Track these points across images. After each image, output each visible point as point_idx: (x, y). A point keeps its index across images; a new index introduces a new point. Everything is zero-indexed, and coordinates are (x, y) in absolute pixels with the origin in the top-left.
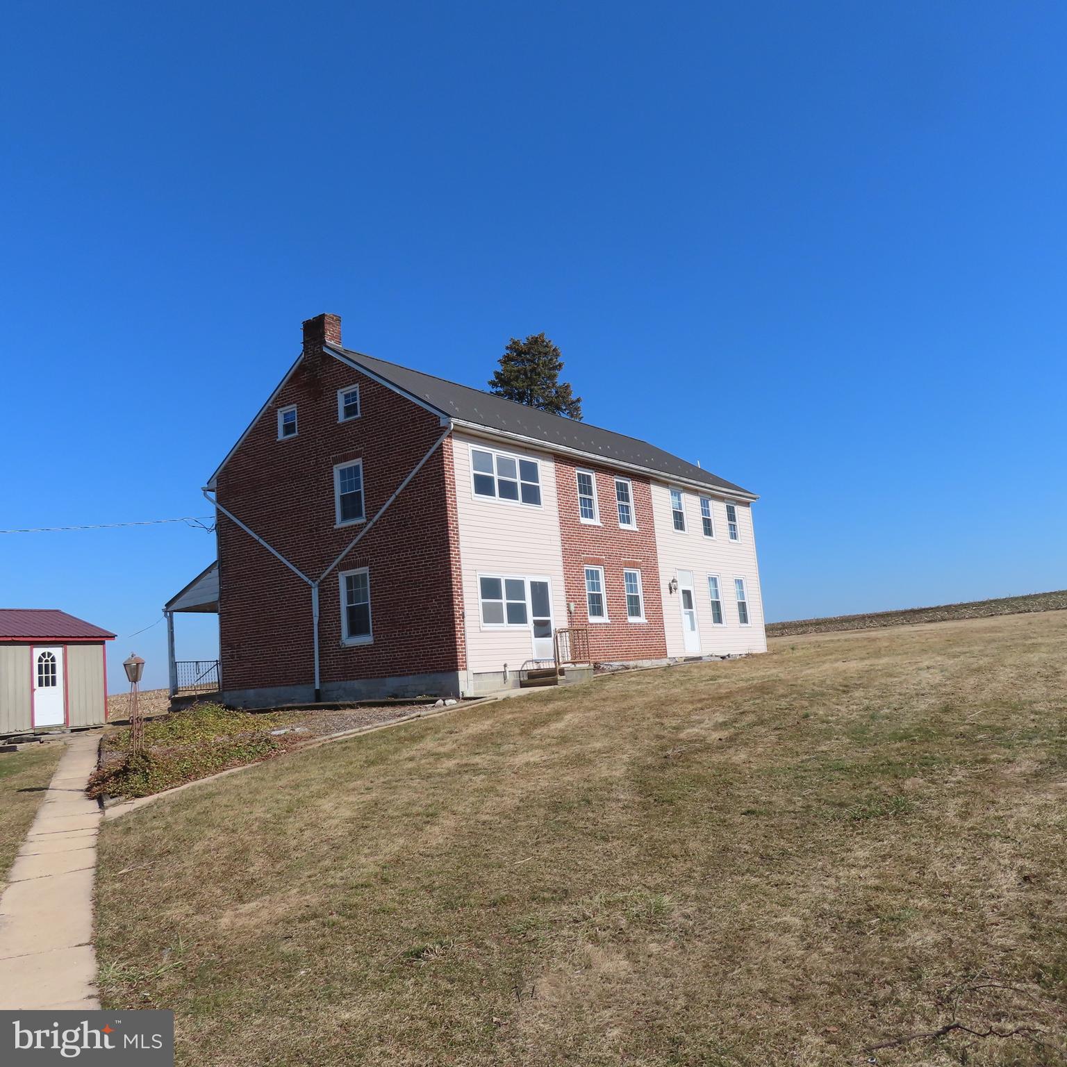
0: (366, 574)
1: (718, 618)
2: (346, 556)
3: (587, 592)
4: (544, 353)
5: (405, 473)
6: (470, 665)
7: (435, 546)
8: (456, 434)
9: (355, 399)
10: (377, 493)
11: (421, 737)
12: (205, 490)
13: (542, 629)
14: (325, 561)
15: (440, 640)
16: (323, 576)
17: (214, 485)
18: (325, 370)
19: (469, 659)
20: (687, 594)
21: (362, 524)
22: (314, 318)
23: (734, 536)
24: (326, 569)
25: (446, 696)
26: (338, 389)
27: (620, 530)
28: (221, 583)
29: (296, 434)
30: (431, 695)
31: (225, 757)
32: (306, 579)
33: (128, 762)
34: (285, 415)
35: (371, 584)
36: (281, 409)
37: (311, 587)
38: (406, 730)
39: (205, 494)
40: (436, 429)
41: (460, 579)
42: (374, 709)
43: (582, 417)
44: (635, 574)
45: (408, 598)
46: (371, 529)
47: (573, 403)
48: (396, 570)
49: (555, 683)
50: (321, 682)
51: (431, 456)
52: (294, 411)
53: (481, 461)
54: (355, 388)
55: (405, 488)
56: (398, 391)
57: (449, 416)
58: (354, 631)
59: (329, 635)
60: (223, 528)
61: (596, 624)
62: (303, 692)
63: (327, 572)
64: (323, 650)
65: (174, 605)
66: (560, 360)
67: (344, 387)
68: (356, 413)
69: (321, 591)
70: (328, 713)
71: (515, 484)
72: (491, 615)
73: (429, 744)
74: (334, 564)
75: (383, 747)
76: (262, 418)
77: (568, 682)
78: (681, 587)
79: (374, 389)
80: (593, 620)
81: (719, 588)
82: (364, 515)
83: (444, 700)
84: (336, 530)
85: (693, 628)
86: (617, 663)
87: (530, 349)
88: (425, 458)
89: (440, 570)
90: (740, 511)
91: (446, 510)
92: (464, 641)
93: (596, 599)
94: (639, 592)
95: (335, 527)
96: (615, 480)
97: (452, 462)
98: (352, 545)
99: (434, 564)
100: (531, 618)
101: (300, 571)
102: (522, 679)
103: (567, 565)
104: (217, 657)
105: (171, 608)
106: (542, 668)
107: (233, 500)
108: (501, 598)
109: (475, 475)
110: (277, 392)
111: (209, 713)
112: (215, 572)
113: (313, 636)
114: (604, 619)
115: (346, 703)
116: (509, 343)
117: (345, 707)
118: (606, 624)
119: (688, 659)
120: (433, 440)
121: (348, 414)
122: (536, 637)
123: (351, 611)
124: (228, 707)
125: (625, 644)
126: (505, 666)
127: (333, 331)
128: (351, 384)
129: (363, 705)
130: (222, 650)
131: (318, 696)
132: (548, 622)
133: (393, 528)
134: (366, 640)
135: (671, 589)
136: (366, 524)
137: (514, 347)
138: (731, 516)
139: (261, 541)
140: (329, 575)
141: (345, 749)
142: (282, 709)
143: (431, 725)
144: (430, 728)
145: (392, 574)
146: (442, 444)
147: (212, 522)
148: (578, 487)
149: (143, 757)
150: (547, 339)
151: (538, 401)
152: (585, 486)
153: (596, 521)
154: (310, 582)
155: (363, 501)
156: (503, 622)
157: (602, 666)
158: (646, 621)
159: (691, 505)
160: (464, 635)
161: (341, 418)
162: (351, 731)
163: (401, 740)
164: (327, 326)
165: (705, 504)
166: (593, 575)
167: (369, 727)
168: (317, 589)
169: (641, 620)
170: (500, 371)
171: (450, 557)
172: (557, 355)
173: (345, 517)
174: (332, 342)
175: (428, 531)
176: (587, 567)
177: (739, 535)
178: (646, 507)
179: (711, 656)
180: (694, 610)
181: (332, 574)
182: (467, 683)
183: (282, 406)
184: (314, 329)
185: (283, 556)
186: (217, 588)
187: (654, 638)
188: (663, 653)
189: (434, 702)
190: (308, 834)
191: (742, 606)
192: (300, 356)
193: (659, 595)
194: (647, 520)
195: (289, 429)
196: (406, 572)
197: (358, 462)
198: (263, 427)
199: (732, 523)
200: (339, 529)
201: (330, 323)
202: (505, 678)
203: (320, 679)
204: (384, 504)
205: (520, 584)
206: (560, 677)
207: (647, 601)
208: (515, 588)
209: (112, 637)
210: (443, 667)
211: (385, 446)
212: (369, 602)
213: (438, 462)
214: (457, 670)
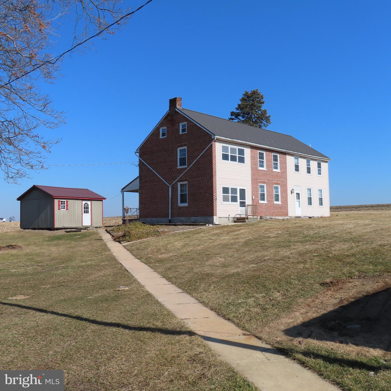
0: (186, 184)
1: (310, 203)
2: (180, 177)
3: (259, 193)
4: (257, 98)
5: (200, 153)
6: (218, 214)
7: (209, 177)
8: (218, 141)
9: (185, 127)
10: (191, 158)
11: (200, 233)
12: (135, 153)
13: (243, 204)
14: (174, 179)
15: (209, 206)
16: (173, 183)
17: (139, 151)
18: (176, 116)
19: (217, 212)
20: (298, 194)
21: (186, 168)
22: (173, 99)
23: (320, 174)
24: (174, 181)
25: (209, 223)
26: (180, 123)
27: (273, 172)
28: (140, 183)
29: (166, 137)
30: (205, 223)
31: (148, 235)
32: (167, 184)
33: (125, 233)
34: (162, 130)
35: (188, 187)
36: (161, 128)
37: (169, 187)
38: (196, 231)
39: (135, 154)
40: (211, 139)
41: (216, 187)
42: (187, 226)
43: (271, 123)
44: (278, 187)
45: (199, 192)
46: (189, 169)
47: (267, 117)
48: (196, 183)
49: (245, 222)
50: (171, 217)
51: (208, 148)
52: (165, 129)
53: (225, 149)
54: (186, 123)
55: (200, 157)
56: (199, 126)
57: (215, 135)
58: (182, 202)
59: (174, 203)
60: (141, 165)
61: (262, 203)
62: (165, 220)
63: (174, 182)
64: (172, 207)
65: (124, 190)
66: (263, 100)
67: (182, 122)
68: (185, 131)
69: (172, 188)
70: (173, 226)
71: (236, 156)
72: (225, 199)
73: (202, 235)
74: (177, 180)
75: (189, 235)
76: (155, 130)
77: (249, 222)
78: (296, 192)
79: (191, 124)
80: (261, 202)
81: (311, 193)
82: (187, 165)
83: (208, 225)
84: (177, 169)
85: (299, 207)
86: (269, 217)
87: (252, 95)
88: (207, 148)
89: (210, 184)
90: (323, 164)
91: (213, 165)
92: (216, 207)
93: (263, 195)
94: (279, 193)
95: (177, 168)
96: (273, 154)
97: (215, 150)
98: (182, 174)
99: (208, 182)
100: (239, 200)
101: (166, 181)
102: (234, 220)
103: (253, 183)
104: (138, 207)
105: (123, 190)
106: (242, 217)
107: (144, 157)
108: (229, 194)
109: (223, 154)
110: (160, 122)
111: (138, 224)
112: (138, 180)
113: (169, 202)
114: (265, 202)
115: (179, 224)
116: (244, 93)
117: (178, 225)
118: (266, 204)
119: (296, 217)
120: (210, 142)
121: (183, 132)
122: (240, 207)
123: (181, 195)
124: (143, 223)
125: (272, 211)
126: (229, 215)
127: (179, 103)
128: (184, 122)
129: (184, 225)
130: (140, 205)
131: (170, 221)
132: (245, 202)
133: (195, 170)
134: (186, 205)
135: (291, 192)
136: (187, 168)
137: (246, 94)
138: (319, 166)
139: (153, 171)
140: (175, 183)
141: (179, 235)
142: (159, 225)
143: (203, 230)
144: (203, 231)
145: (194, 184)
146: (212, 144)
147: (137, 163)
148: (258, 157)
149: (129, 233)
150: (259, 91)
151: (254, 115)
152: (261, 156)
153: (264, 169)
154: (169, 185)
155: (187, 160)
156: (229, 201)
157: (263, 217)
158: (281, 203)
159: (302, 163)
160: (216, 205)
161: (181, 133)
162: (181, 231)
163: (194, 233)
164: (177, 102)
165: (308, 162)
166: (262, 187)
167: (186, 230)
168: (171, 187)
169: (279, 203)
170: (240, 104)
171: (213, 180)
172: (262, 98)
173: (181, 165)
174: (179, 107)
175: (207, 171)
176: (260, 184)
177: (322, 173)
178: (284, 164)
179: (306, 216)
180: (300, 200)
181: (176, 183)
182: (216, 220)
183: (162, 127)
184: (173, 102)
185: (160, 176)
186: (139, 185)
187: (284, 209)
188: (287, 214)
189: (205, 225)
190: (172, 247)
191: (321, 200)
192: (168, 111)
193: (287, 195)
194: (284, 168)
195: (163, 135)
196: (199, 184)
197: (186, 147)
198: (155, 133)
199: (320, 169)
200: (179, 169)
201: (178, 100)
202: (229, 219)
203: (171, 216)
204: (193, 162)
205: (236, 189)
206: (246, 220)
207: (282, 196)
208: (234, 190)
209: (105, 199)
210: (209, 215)
211: (194, 143)
212: (187, 193)
213: (211, 150)
214: (213, 216)
